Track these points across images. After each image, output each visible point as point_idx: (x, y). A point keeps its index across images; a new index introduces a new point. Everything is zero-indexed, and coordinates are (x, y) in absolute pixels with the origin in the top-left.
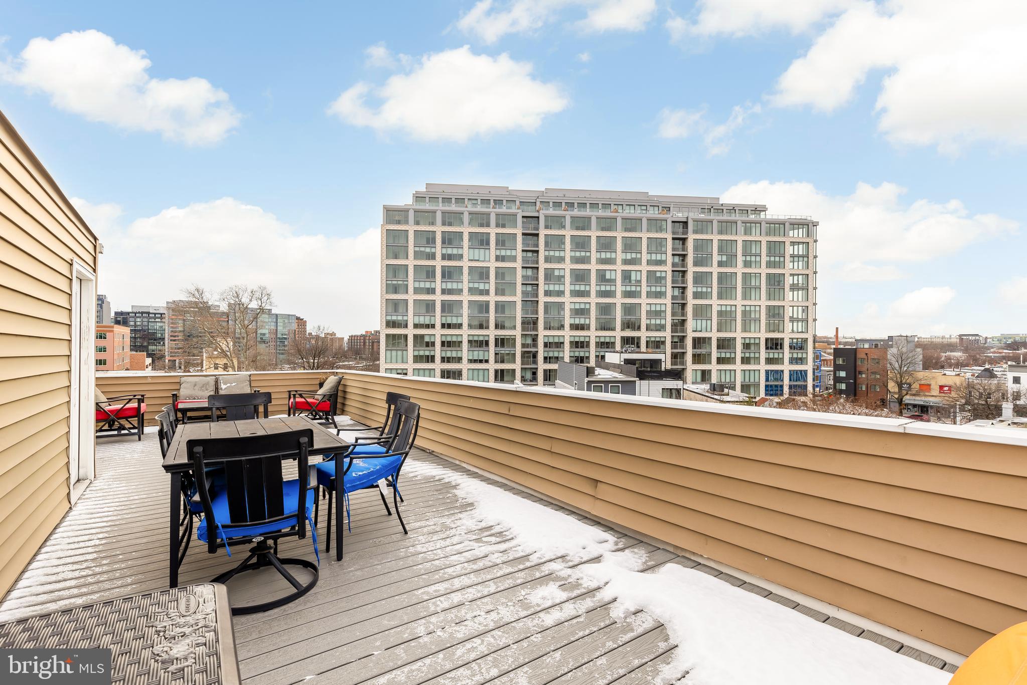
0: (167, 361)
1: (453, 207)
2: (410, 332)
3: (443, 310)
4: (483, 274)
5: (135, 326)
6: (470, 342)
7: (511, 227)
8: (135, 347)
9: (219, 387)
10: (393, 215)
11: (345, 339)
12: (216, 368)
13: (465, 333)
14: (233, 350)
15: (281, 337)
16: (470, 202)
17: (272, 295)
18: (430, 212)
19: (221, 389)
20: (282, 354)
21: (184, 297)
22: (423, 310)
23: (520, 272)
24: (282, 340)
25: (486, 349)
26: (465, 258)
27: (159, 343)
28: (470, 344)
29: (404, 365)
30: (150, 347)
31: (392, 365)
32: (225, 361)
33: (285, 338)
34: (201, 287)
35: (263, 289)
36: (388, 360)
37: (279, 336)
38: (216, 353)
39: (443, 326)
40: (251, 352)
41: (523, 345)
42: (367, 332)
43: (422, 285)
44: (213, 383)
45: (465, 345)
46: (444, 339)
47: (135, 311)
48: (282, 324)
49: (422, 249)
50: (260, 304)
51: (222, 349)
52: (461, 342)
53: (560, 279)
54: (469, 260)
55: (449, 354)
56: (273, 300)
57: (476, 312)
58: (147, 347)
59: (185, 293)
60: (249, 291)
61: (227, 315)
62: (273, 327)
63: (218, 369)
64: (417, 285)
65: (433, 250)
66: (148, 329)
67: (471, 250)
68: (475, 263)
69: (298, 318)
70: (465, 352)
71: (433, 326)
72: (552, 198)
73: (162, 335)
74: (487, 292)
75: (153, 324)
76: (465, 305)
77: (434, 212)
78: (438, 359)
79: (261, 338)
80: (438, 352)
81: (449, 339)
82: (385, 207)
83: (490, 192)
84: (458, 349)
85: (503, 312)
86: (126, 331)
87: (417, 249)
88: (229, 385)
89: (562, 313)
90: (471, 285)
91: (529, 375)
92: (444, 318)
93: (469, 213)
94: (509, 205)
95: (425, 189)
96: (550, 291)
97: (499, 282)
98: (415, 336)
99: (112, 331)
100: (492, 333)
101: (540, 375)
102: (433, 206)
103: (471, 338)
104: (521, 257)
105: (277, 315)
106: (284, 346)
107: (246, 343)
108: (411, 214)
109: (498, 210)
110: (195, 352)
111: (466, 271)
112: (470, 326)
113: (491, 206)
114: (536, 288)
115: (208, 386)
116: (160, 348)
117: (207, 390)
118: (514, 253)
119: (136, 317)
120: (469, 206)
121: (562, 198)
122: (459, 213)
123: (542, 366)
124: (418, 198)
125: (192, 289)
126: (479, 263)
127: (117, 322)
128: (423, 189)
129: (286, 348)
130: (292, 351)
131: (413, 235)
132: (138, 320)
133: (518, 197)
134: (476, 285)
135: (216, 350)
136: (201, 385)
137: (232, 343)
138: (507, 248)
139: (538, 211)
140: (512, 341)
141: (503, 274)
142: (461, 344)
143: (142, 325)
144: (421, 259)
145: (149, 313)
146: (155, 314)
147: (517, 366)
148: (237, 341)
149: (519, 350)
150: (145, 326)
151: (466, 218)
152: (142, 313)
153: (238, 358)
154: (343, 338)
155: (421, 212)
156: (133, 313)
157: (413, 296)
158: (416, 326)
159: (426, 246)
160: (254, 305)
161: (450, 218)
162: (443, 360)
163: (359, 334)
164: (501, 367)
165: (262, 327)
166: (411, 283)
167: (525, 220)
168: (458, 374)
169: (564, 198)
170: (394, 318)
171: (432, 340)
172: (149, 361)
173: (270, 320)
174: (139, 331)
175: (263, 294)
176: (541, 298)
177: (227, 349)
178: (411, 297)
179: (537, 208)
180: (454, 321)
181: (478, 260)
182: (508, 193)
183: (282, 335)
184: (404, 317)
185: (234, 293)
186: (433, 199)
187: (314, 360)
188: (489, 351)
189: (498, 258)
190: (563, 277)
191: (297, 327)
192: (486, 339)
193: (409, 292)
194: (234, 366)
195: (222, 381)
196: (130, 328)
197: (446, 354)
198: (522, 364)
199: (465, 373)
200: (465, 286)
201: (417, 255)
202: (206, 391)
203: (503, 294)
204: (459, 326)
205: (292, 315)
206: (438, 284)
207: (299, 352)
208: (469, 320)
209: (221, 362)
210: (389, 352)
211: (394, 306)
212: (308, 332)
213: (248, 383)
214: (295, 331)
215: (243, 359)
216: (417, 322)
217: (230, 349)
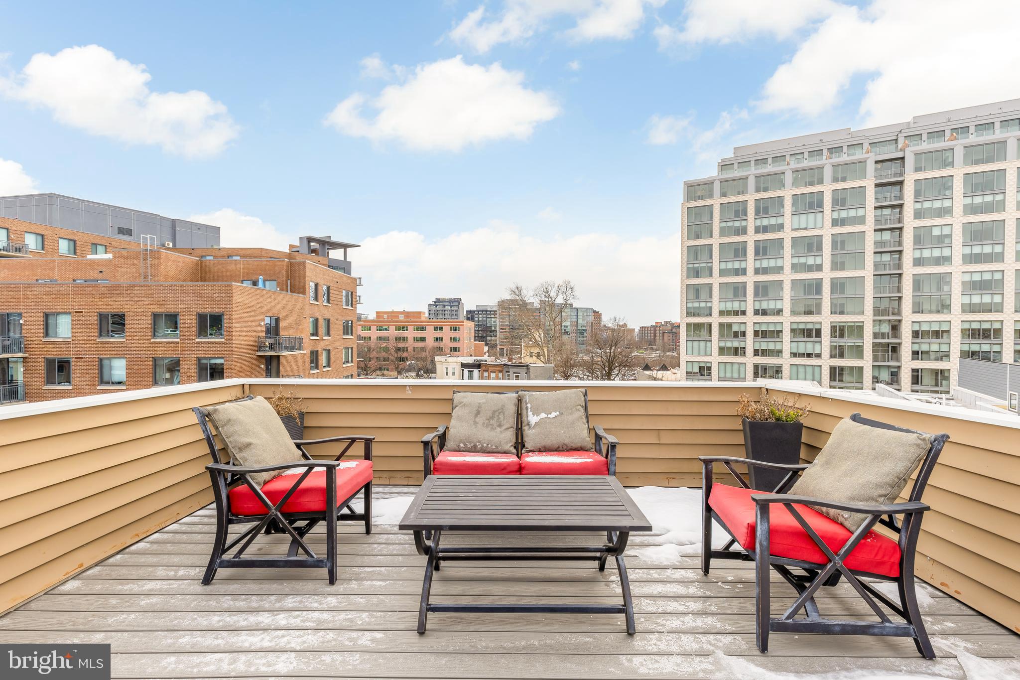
0: (498, 349)
1: (770, 168)
2: (715, 320)
3: (756, 294)
4: (813, 245)
5: (479, 321)
6: (792, 330)
7: (856, 178)
8: (478, 338)
9: (524, 419)
10: (696, 190)
11: (636, 330)
12: (531, 356)
13: (787, 321)
14: (544, 340)
15: (580, 328)
16: (793, 158)
17: (575, 289)
18: (739, 179)
19: (528, 424)
20: (583, 344)
21: (507, 296)
22: (731, 295)
23: (871, 238)
24: (582, 332)
25: (817, 339)
26: (788, 227)
27: (494, 335)
28: (793, 334)
29: (708, 358)
30: (488, 338)
31: (694, 358)
32: (537, 350)
33: (584, 330)
34: (519, 285)
35: (567, 283)
36: (690, 352)
37: (579, 328)
38: (531, 343)
39: (757, 312)
40: (557, 342)
41: (876, 335)
42: (657, 323)
43: (730, 265)
44: (511, 409)
45: (787, 335)
46: (757, 328)
47: (478, 309)
48: (581, 317)
49: (730, 224)
50: (565, 298)
51: (535, 339)
52: (781, 331)
53: (943, 240)
54: (792, 230)
55: (764, 346)
56: (576, 293)
57: (802, 293)
58: (485, 338)
59: (508, 291)
60: (556, 286)
61: (539, 310)
62: (574, 320)
63: (532, 357)
64: (723, 266)
65: (744, 223)
66: (486, 324)
67: (796, 217)
68: (801, 233)
69: (594, 312)
70: (787, 343)
71: (744, 313)
72: (926, 128)
73: (495, 328)
74: (819, 268)
75: (489, 320)
76: (787, 286)
77: (746, 178)
78: (750, 351)
79: (565, 330)
80: (750, 343)
81: (764, 328)
82: (685, 183)
83: (822, 140)
84: (777, 340)
85: (842, 291)
86: (471, 324)
87: (724, 225)
88: (543, 415)
89: (946, 288)
90: (795, 261)
91: (885, 375)
92: (757, 303)
93: (793, 172)
94: (852, 151)
95: (733, 155)
96: (923, 258)
97: (838, 253)
98: (721, 325)
99: (463, 325)
100: (826, 320)
101: (906, 377)
102: (743, 171)
103: (795, 327)
104: (873, 216)
105: (577, 309)
106: (583, 337)
107: (554, 333)
108: (717, 187)
109: (835, 160)
110: (517, 342)
111: (787, 244)
112: (793, 313)
113: (825, 157)
114: (898, 256)
115: (501, 416)
116: (493, 338)
117: (500, 426)
118: (860, 212)
119: (479, 314)
120: (792, 163)
121: (945, 124)
122: (778, 174)
123: (907, 364)
124: (724, 166)
125: (513, 287)
126: (807, 232)
127: (468, 319)
128: (730, 155)
129: (585, 339)
130: (591, 342)
131: (719, 209)
132: (480, 316)
133: (866, 138)
134: (803, 260)
135: (531, 340)
136: (490, 414)
137: (543, 334)
138: (850, 207)
139: (902, 150)
140: (859, 330)
141: (843, 242)
142: (780, 334)
143: (483, 321)
144: (729, 235)
145: (487, 311)
146: (491, 311)
147: (867, 362)
148: (546, 332)
149: (868, 341)
150: (484, 321)
151: (788, 178)
152: (483, 311)
153: (548, 347)
154: (634, 329)
155: (728, 181)
156: (477, 311)
157: (718, 279)
158: (722, 313)
159: (735, 219)
160: (560, 300)
161: (764, 182)
162: (756, 353)
163: (649, 325)
164: (840, 363)
165: (566, 320)
166: (716, 264)
167: (879, 166)
168: (777, 372)
169: (949, 123)
170: (696, 305)
171: (743, 329)
172: (486, 349)
173: (572, 314)
174: (481, 325)
175: (568, 289)
176: (908, 269)
177: (539, 339)
178: (716, 280)
179: (900, 146)
180: (772, 305)
181: (805, 229)
182: (850, 136)
183: (581, 327)
184: (708, 303)
185: (545, 288)
186: (744, 164)
187: (610, 350)
188: (821, 342)
189: (835, 223)
190: (950, 236)
191: (593, 319)
192: (818, 327)
193: (713, 275)
194: (544, 355)
195: (529, 405)
196: (474, 323)
197: (760, 346)
198: (875, 359)
199: (786, 370)
200: (787, 261)
201: (723, 232)
202: (498, 429)
203: (843, 268)
204: (779, 312)
205: (590, 309)
206: (750, 263)
207: (597, 341)
208: (792, 304)
209: (535, 350)
210: (690, 344)
211: (695, 292)
212: (602, 324)
213: (582, 410)
214: (592, 323)
215: (551, 348)
216: (723, 308)
217: (541, 340)
